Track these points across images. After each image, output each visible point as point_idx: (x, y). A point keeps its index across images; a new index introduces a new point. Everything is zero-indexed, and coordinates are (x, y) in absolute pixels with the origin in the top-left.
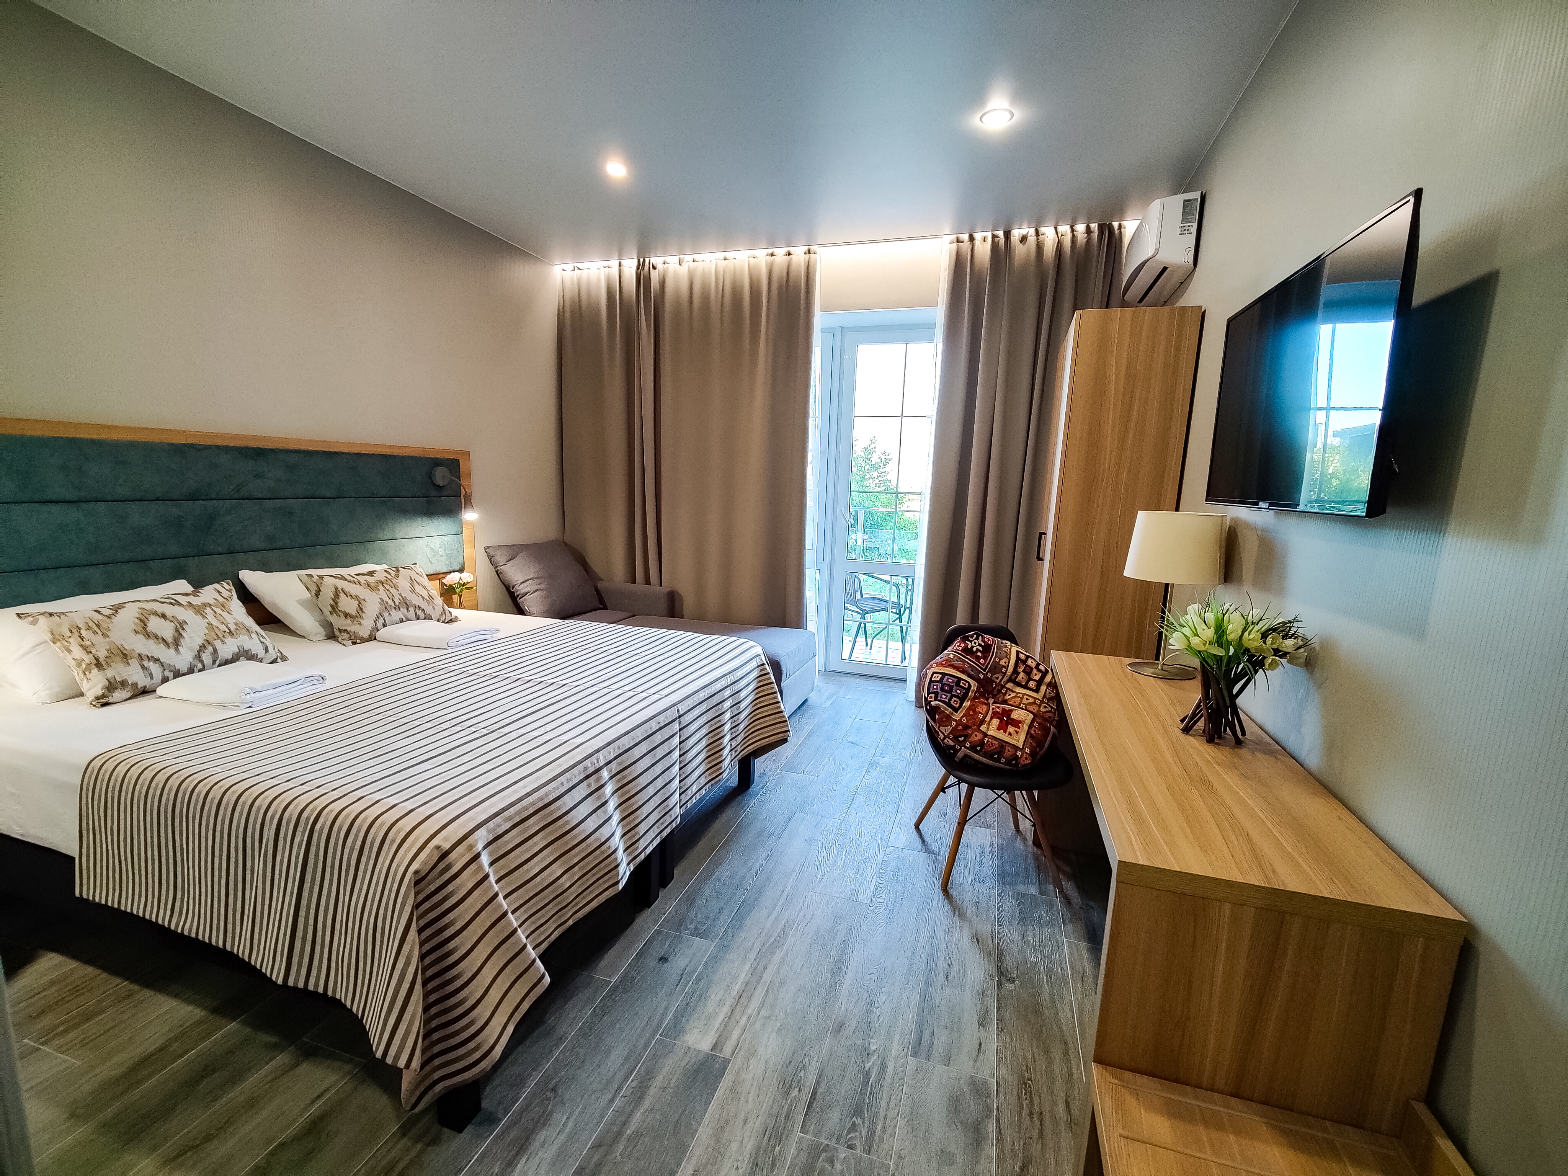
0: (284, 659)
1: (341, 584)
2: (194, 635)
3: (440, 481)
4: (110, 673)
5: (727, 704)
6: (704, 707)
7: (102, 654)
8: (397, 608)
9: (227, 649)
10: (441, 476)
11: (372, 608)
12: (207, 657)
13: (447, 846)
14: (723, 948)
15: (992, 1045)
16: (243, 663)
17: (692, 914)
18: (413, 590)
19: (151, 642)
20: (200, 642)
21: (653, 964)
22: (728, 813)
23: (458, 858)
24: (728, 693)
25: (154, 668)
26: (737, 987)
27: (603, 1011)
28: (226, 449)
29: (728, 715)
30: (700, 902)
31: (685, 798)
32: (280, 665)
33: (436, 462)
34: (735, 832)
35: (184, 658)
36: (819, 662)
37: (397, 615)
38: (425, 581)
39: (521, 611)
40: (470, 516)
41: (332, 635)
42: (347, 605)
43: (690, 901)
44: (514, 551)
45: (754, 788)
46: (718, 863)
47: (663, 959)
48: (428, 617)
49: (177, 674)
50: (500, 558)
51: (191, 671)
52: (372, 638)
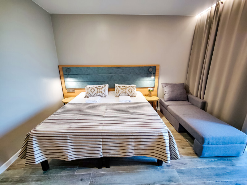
0: (106, 97)
2: (95, 92)
4: (86, 95)
10: (150, 70)
11: (120, 92)
12: (96, 95)
17: (98, 178)
19: (91, 92)
21: (80, 178)
25: (90, 95)
28: (114, 67)
30: (102, 178)
33: (150, 67)
34: (135, 172)
37: (123, 94)
42: (117, 91)
43: (102, 175)
44: (167, 85)
46: (119, 174)
51: (93, 96)
52: (118, 97)
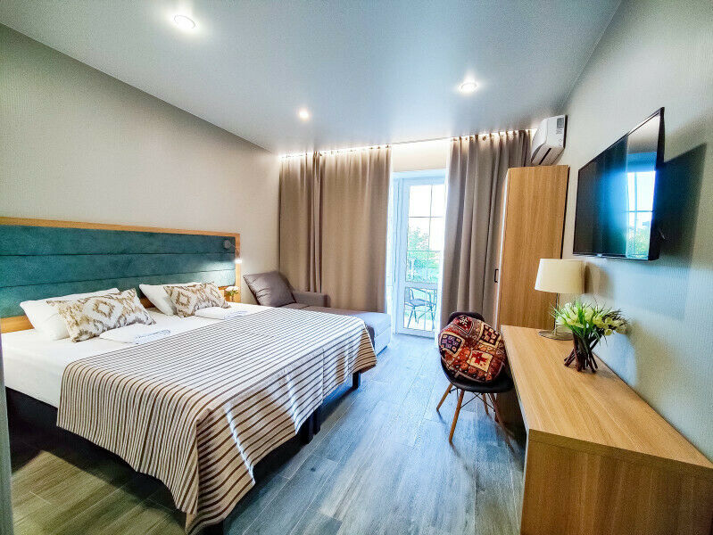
0: (155, 323)
1: (181, 290)
2: (117, 312)
3: (226, 247)
4: (81, 328)
5: (347, 347)
6: (335, 348)
7: (79, 319)
8: (204, 301)
9: (131, 318)
10: (227, 244)
11: (194, 301)
12: (122, 322)
13: (212, 409)
14: (342, 466)
15: (473, 523)
16: (137, 324)
17: (328, 448)
18: (211, 293)
19: (99, 315)
20: (119, 315)
21: (308, 471)
22: (347, 400)
23: (217, 415)
24: (347, 342)
25: (99, 326)
26: (347, 486)
27: (283, 494)
28: (138, 233)
29: (347, 352)
30: (331, 442)
31: (326, 391)
32: (153, 325)
33: (225, 238)
35: (112, 322)
36: (393, 329)
37: (204, 304)
38: (217, 290)
39: (259, 304)
40: (238, 261)
41: (176, 313)
42: (183, 300)
43: (327, 441)
44: (257, 276)
45: (360, 388)
46: (341, 424)
47: (313, 470)
48: (217, 306)
49: (109, 329)
50: (250, 280)
51: (115, 328)
52: (193, 314)
